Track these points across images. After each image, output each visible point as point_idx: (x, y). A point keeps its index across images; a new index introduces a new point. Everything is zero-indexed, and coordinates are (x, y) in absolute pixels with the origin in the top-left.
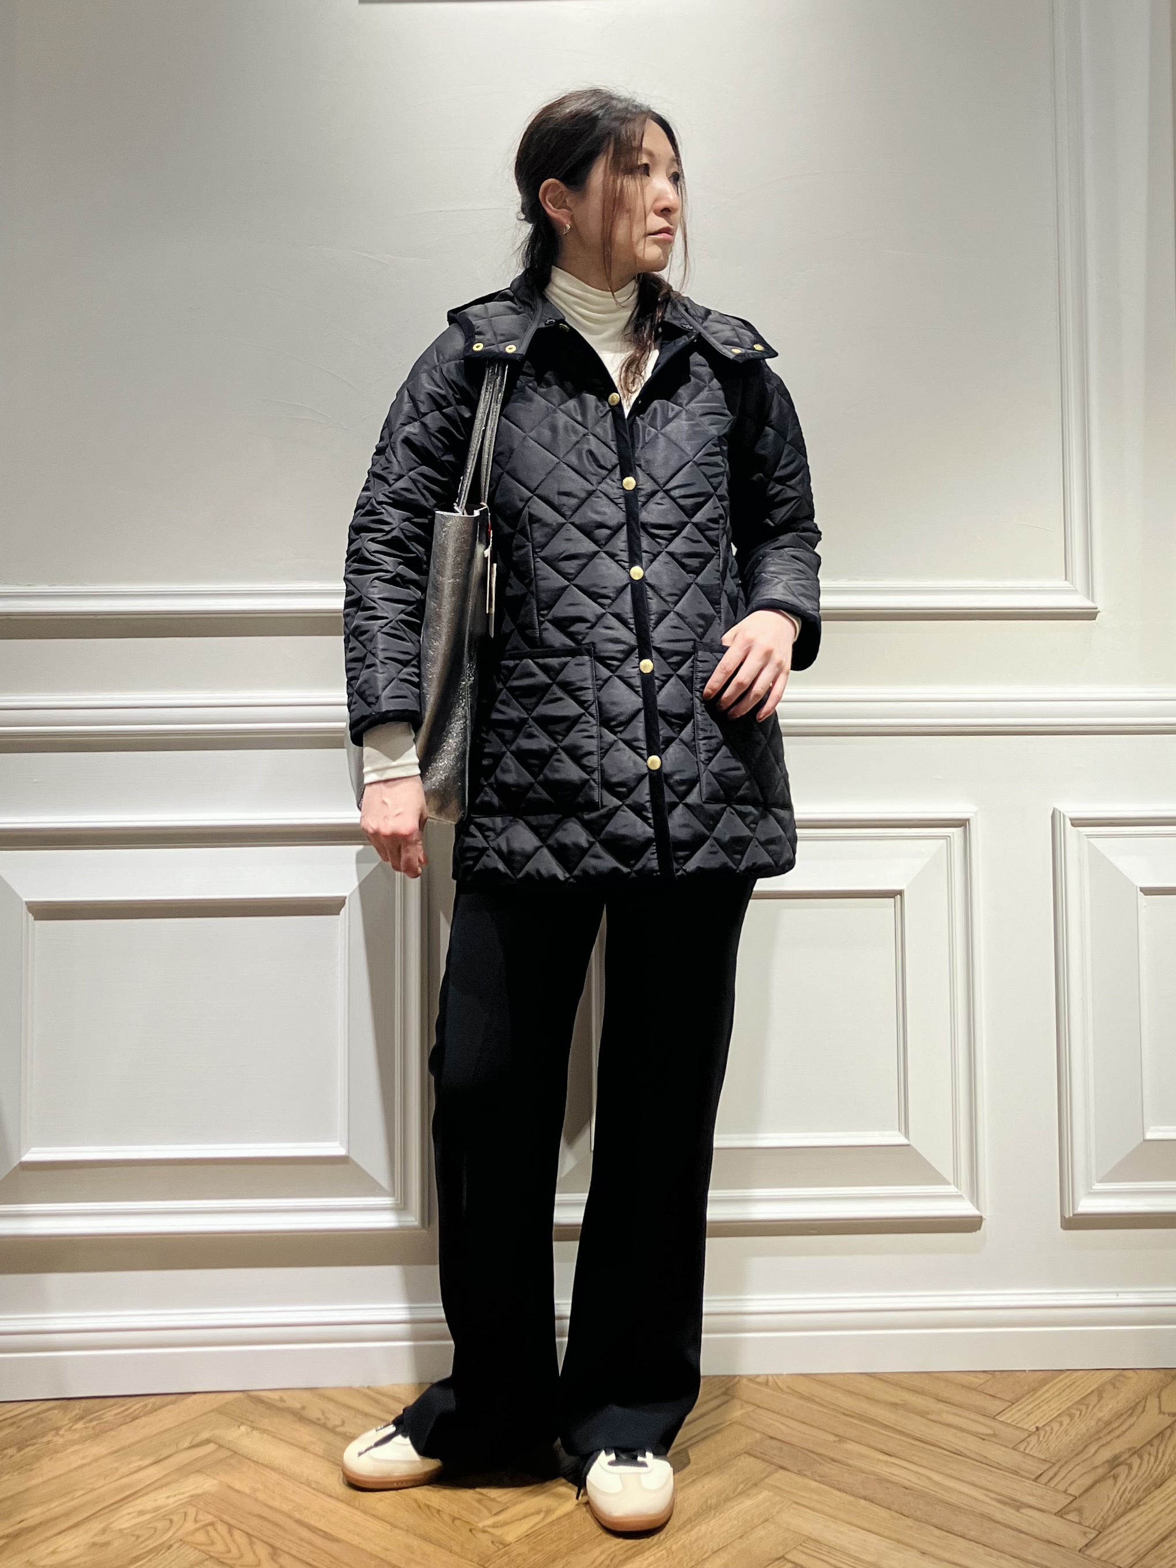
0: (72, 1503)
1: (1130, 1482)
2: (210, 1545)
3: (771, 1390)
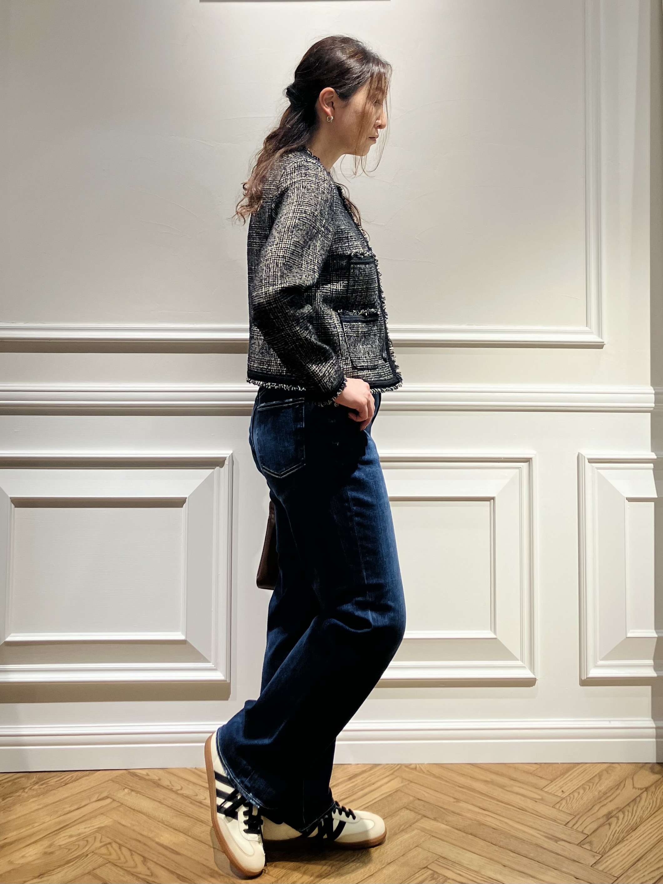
0: (33, 830)
1: (618, 827)
2: (109, 855)
3: (418, 772)
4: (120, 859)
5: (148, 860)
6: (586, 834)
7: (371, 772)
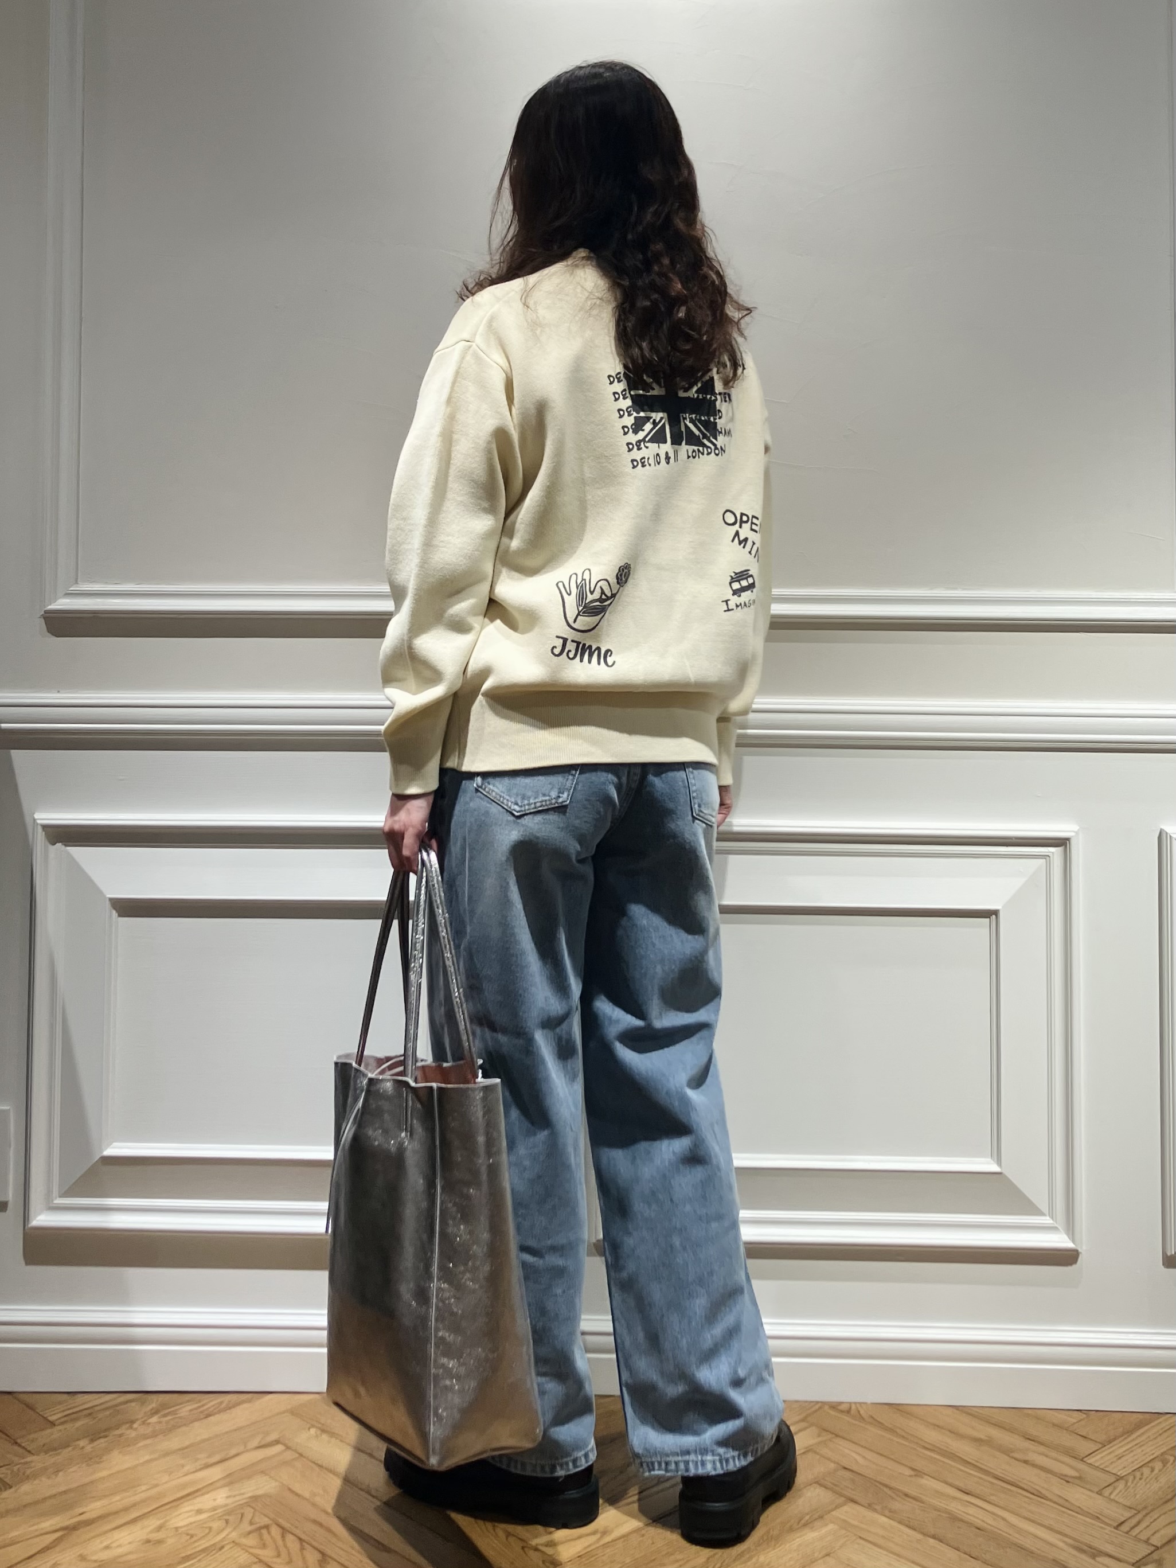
2: (260, 1549)
4: (278, 1555)
5: (329, 1559)
6: (1154, 1546)
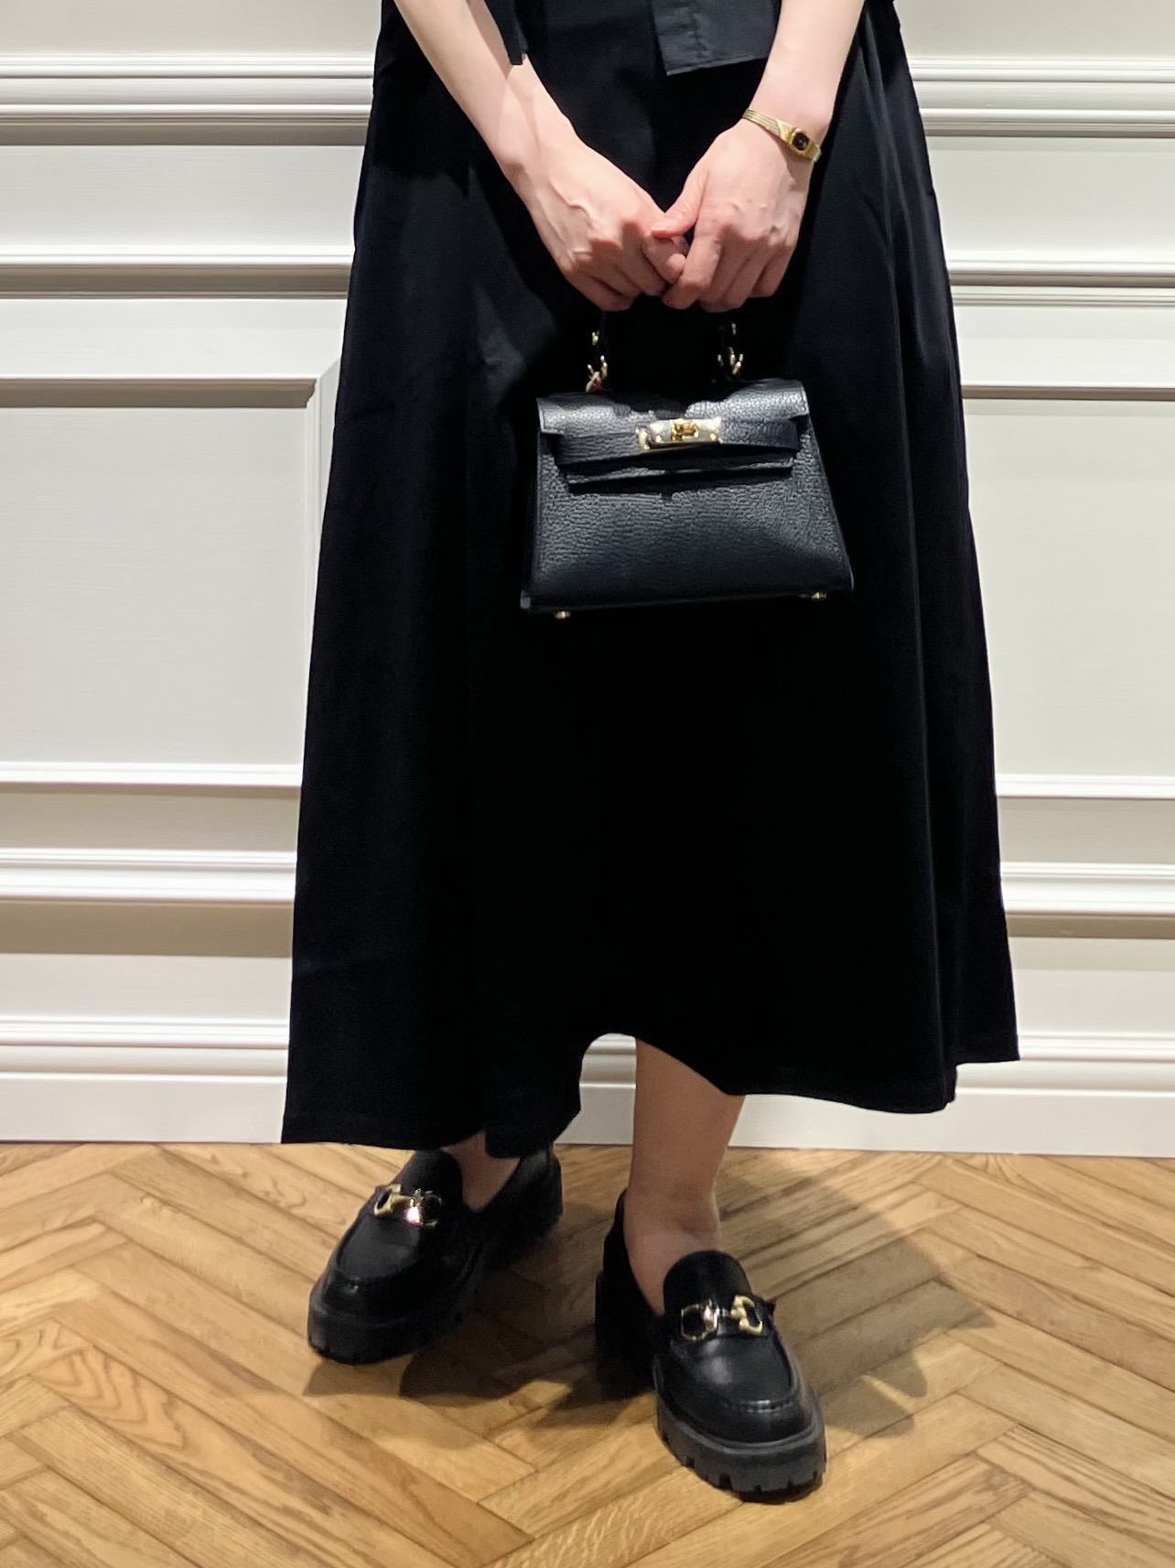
2: (71, 1386)
3: (993, 1177)
4: (100, 1396)
5: (180, 1403)
7: (855, 1173)
